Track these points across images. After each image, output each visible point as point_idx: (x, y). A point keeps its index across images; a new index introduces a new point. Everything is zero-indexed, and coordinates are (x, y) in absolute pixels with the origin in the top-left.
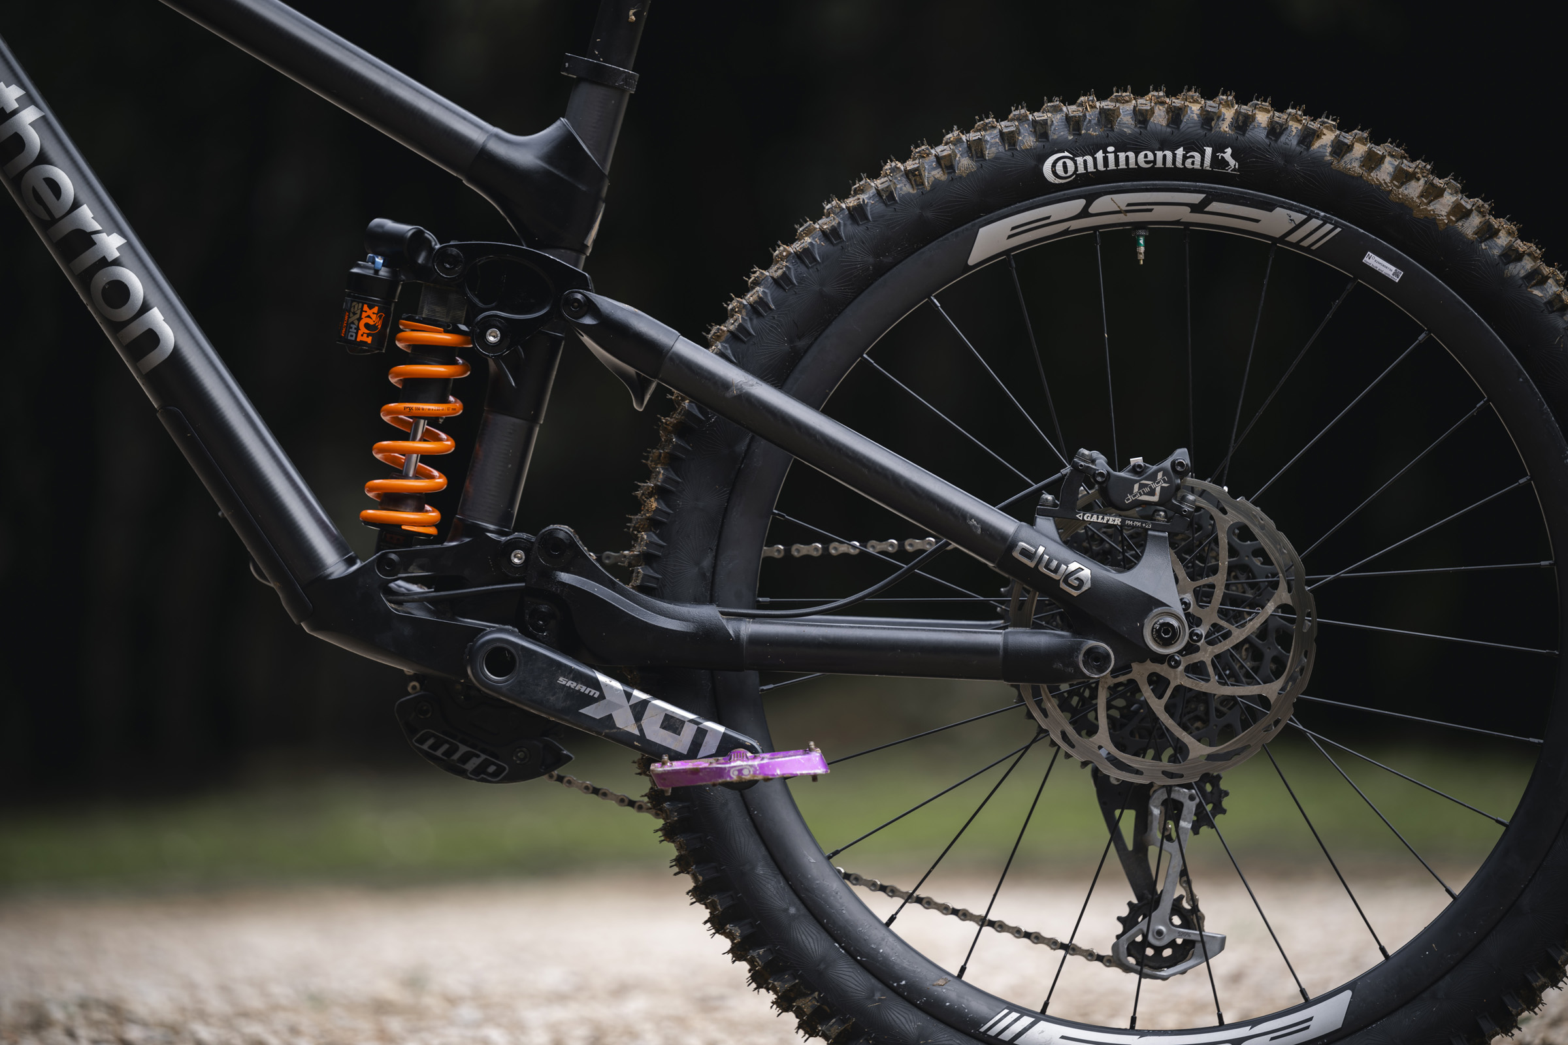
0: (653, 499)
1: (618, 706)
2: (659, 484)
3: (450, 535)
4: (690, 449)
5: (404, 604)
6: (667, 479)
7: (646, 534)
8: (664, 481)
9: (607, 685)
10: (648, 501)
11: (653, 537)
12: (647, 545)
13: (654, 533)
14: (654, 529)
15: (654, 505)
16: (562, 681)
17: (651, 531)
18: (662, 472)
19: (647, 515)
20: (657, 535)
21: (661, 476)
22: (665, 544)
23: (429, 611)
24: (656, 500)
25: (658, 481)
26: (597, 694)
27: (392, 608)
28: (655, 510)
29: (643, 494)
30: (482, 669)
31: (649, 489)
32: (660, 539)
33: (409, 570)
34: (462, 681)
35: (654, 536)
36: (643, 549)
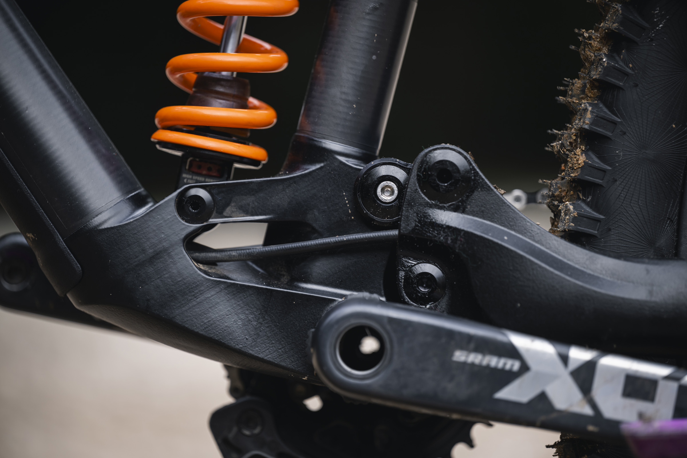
0: (578, 151)
1: (552, 378)
2: (586, 127)
3: (286, 163)
4: (630, 71)
5: (218, 263)
6: (597, 120)
7: (573, 204)
8: (594, 122)
9: (528, 350)
10: (571, 155)
11: (582, 208)
12: (574, 220)
13: (584, 201)
14: (584, 195)
15: (582, 159)
16: (460, 356)
17: (579, 198)
18: (590, 109)
19: (572, 175)
20: (588, 204)
21: (589, 115)
22: (602, 217)
23: (255, 273)
24: (583, 152)
25: (584, 122)
26: (516, 365)
27: (200, 269)
28: (582, 168)
29: (562, 145)
30: (336, 363)
31: (571, 138)
32: (594, 210)
33: (225, 214)
34: (305, 378)
35: (583, 205)
36: (569, 226)
